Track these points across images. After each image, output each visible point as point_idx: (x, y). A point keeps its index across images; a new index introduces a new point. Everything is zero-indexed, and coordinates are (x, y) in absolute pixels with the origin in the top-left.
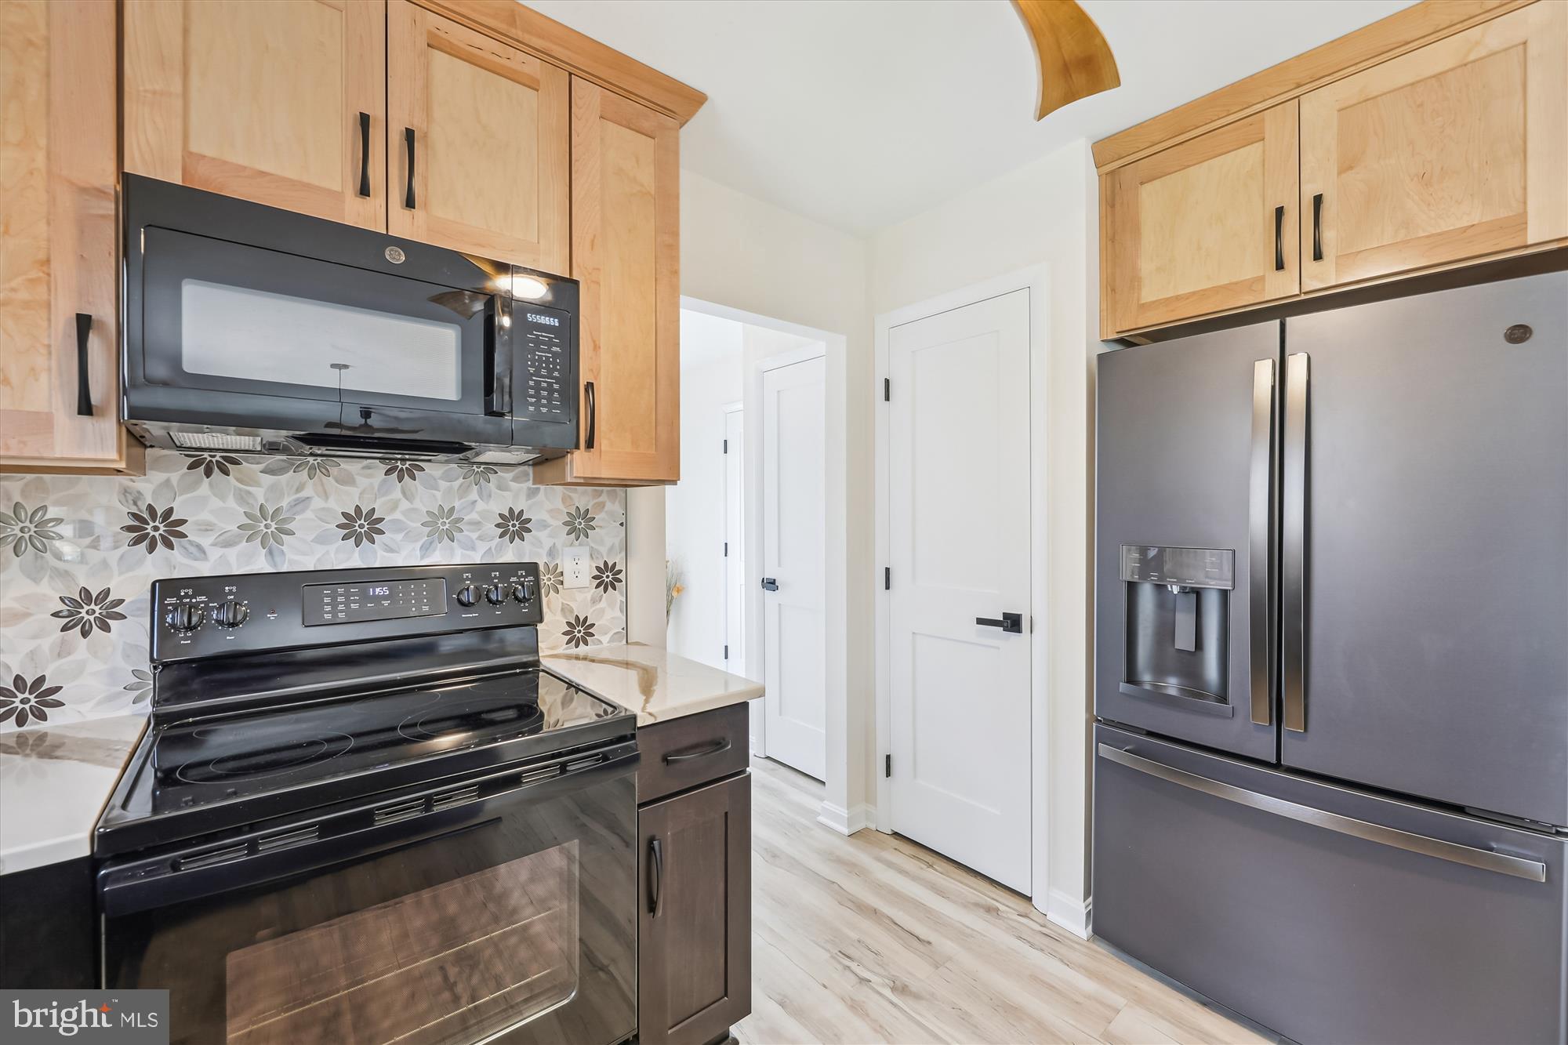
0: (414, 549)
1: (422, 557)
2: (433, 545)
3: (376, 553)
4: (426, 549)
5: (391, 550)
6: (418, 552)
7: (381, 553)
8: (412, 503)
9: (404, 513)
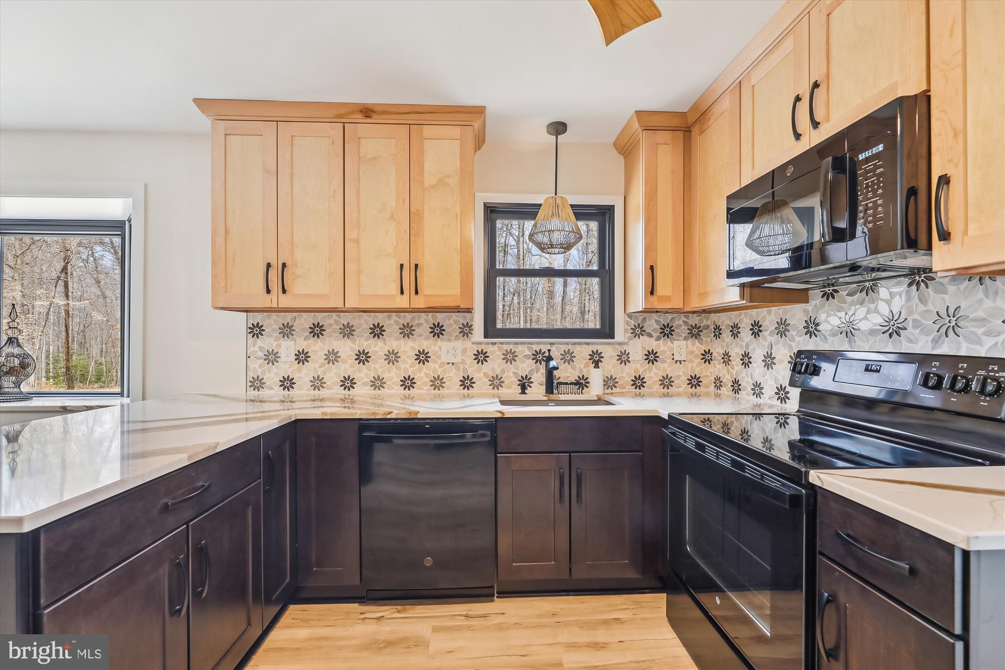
0: (927, 341)
1: (933, 348)
2: (941, 339)
3: (901, 343)
4: (935, 341)
5: (911, 341)
6: (930, 344)
7: (905, 343)
8: (926, 306)
9: (921, 314)
